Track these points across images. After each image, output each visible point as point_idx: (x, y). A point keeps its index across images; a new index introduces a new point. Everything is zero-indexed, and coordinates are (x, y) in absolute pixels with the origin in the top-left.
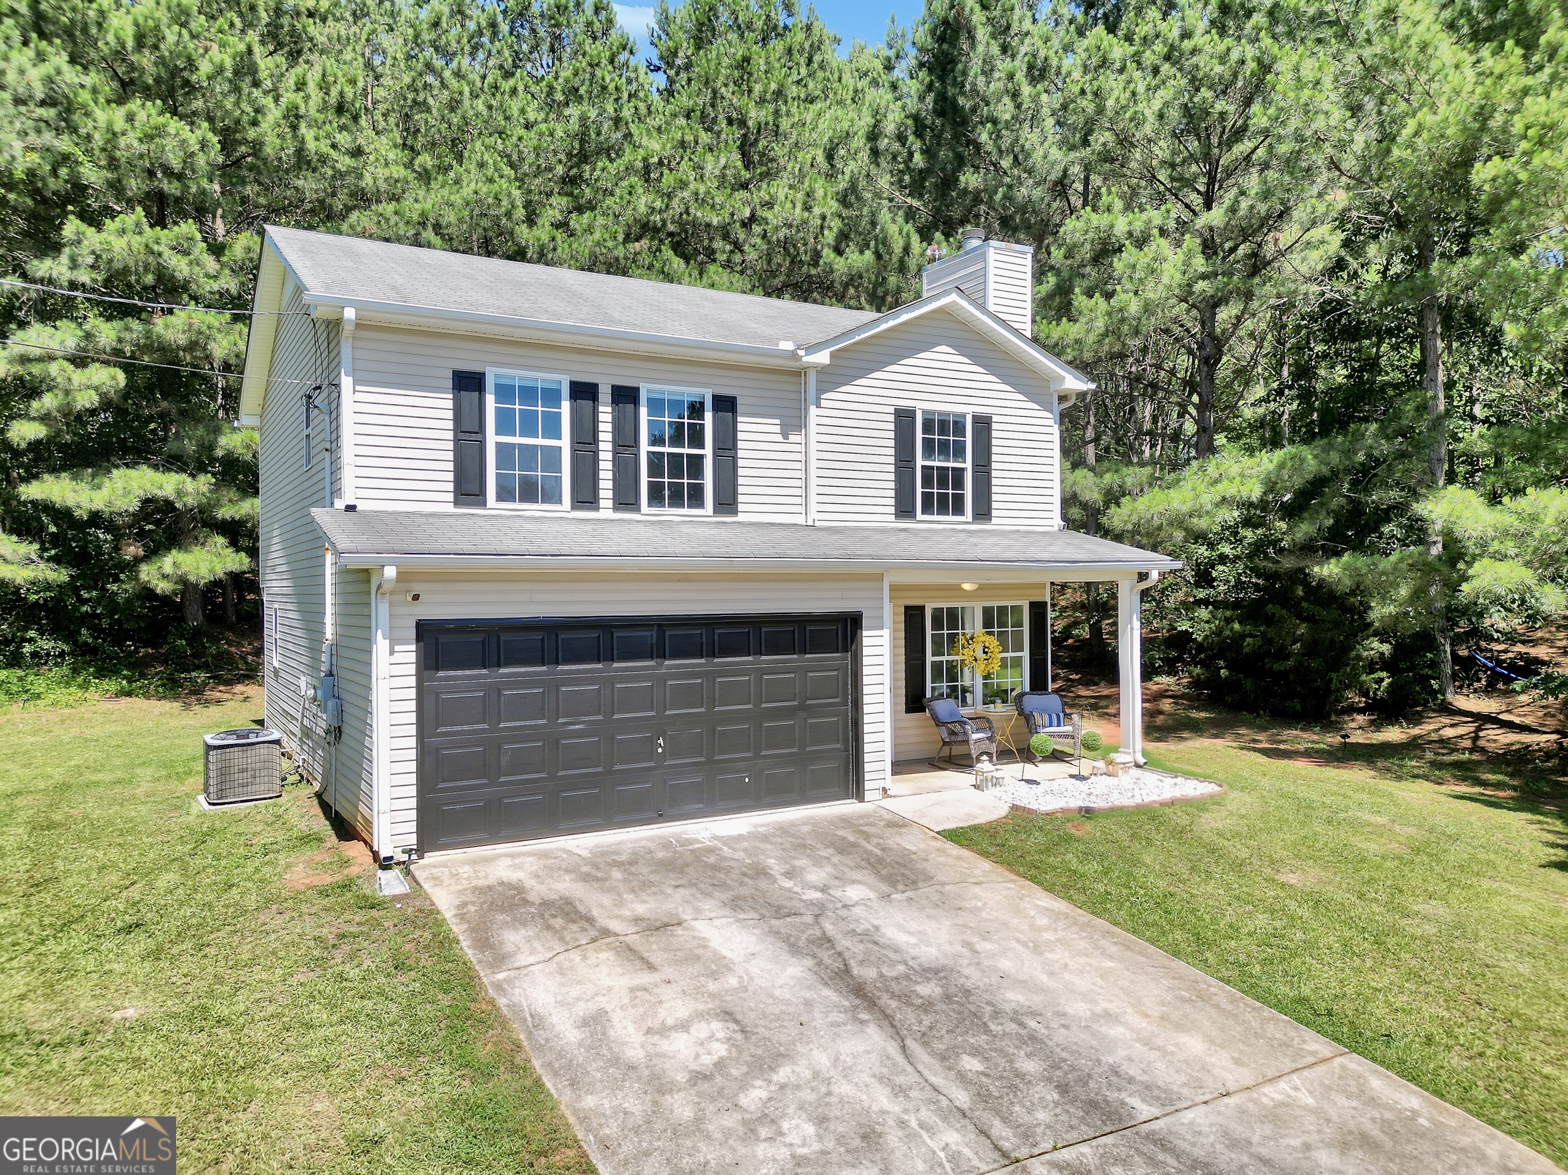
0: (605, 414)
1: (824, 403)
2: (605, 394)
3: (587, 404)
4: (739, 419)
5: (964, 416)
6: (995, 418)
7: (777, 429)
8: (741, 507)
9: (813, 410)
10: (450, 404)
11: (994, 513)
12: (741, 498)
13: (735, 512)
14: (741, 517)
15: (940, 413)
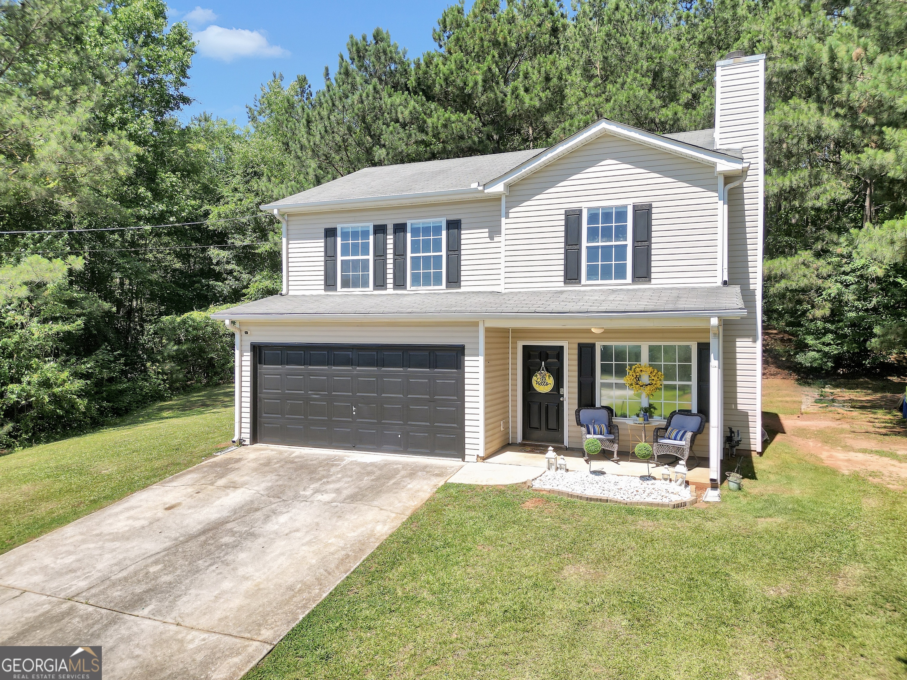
0: (390, 240)
1: (511, 215)
2: (390, 229)
3: (380, 236)
4: (462, 232)
5: (626, 207)
6: (654, 204)
7: (487, 235)
8: (463, 283)
9: (503, 220)
10: (323, 244)
11: (653, 275)
12: (462, 278)
13: (460, 287)
14: (463, 289)
15: (603, 208)
